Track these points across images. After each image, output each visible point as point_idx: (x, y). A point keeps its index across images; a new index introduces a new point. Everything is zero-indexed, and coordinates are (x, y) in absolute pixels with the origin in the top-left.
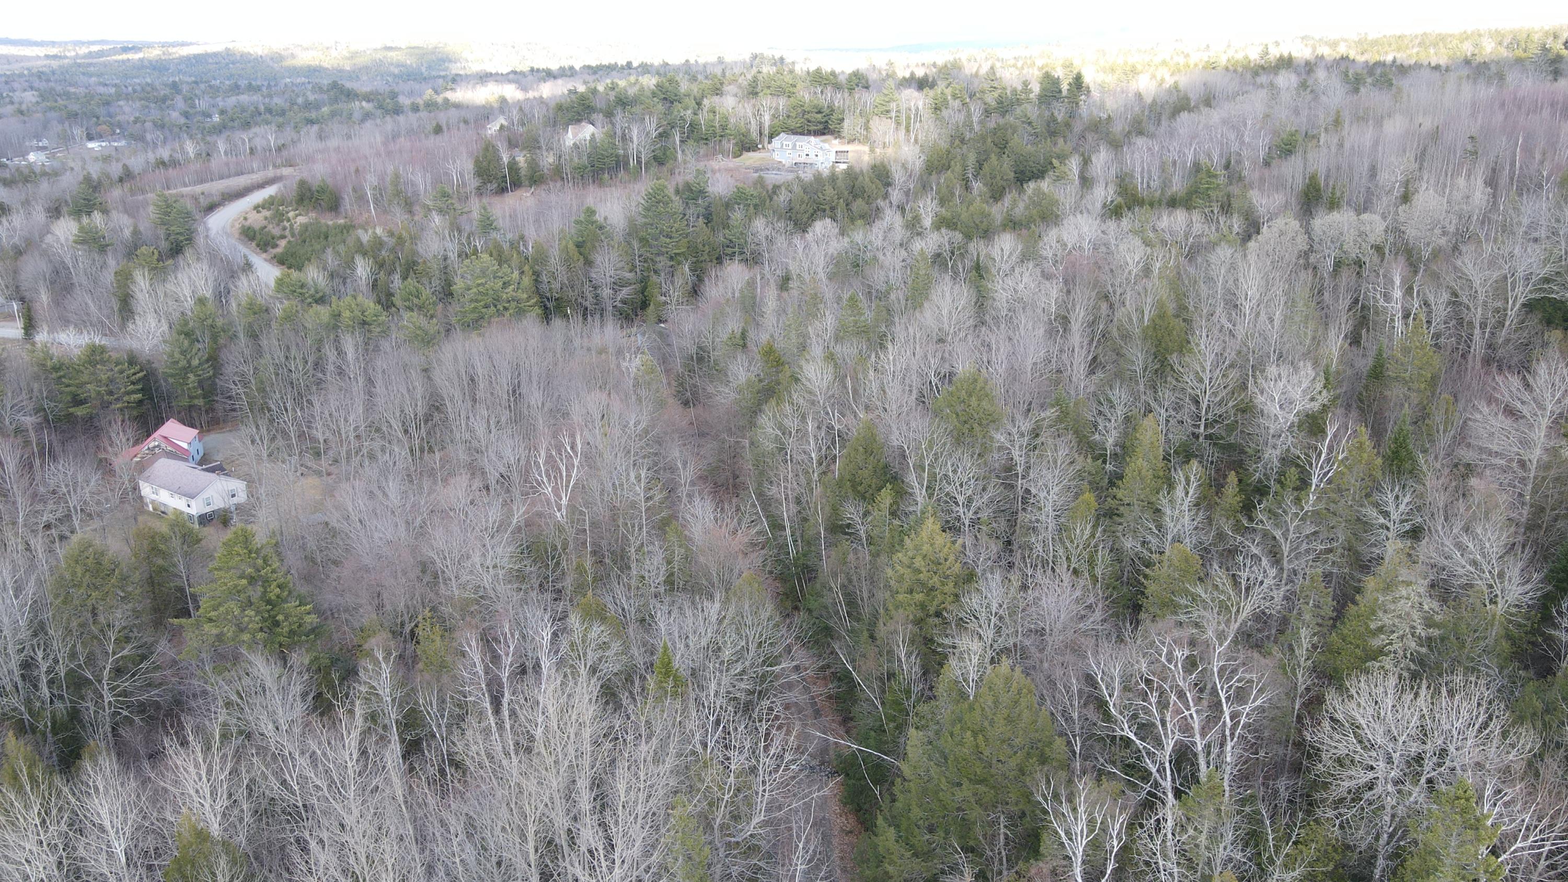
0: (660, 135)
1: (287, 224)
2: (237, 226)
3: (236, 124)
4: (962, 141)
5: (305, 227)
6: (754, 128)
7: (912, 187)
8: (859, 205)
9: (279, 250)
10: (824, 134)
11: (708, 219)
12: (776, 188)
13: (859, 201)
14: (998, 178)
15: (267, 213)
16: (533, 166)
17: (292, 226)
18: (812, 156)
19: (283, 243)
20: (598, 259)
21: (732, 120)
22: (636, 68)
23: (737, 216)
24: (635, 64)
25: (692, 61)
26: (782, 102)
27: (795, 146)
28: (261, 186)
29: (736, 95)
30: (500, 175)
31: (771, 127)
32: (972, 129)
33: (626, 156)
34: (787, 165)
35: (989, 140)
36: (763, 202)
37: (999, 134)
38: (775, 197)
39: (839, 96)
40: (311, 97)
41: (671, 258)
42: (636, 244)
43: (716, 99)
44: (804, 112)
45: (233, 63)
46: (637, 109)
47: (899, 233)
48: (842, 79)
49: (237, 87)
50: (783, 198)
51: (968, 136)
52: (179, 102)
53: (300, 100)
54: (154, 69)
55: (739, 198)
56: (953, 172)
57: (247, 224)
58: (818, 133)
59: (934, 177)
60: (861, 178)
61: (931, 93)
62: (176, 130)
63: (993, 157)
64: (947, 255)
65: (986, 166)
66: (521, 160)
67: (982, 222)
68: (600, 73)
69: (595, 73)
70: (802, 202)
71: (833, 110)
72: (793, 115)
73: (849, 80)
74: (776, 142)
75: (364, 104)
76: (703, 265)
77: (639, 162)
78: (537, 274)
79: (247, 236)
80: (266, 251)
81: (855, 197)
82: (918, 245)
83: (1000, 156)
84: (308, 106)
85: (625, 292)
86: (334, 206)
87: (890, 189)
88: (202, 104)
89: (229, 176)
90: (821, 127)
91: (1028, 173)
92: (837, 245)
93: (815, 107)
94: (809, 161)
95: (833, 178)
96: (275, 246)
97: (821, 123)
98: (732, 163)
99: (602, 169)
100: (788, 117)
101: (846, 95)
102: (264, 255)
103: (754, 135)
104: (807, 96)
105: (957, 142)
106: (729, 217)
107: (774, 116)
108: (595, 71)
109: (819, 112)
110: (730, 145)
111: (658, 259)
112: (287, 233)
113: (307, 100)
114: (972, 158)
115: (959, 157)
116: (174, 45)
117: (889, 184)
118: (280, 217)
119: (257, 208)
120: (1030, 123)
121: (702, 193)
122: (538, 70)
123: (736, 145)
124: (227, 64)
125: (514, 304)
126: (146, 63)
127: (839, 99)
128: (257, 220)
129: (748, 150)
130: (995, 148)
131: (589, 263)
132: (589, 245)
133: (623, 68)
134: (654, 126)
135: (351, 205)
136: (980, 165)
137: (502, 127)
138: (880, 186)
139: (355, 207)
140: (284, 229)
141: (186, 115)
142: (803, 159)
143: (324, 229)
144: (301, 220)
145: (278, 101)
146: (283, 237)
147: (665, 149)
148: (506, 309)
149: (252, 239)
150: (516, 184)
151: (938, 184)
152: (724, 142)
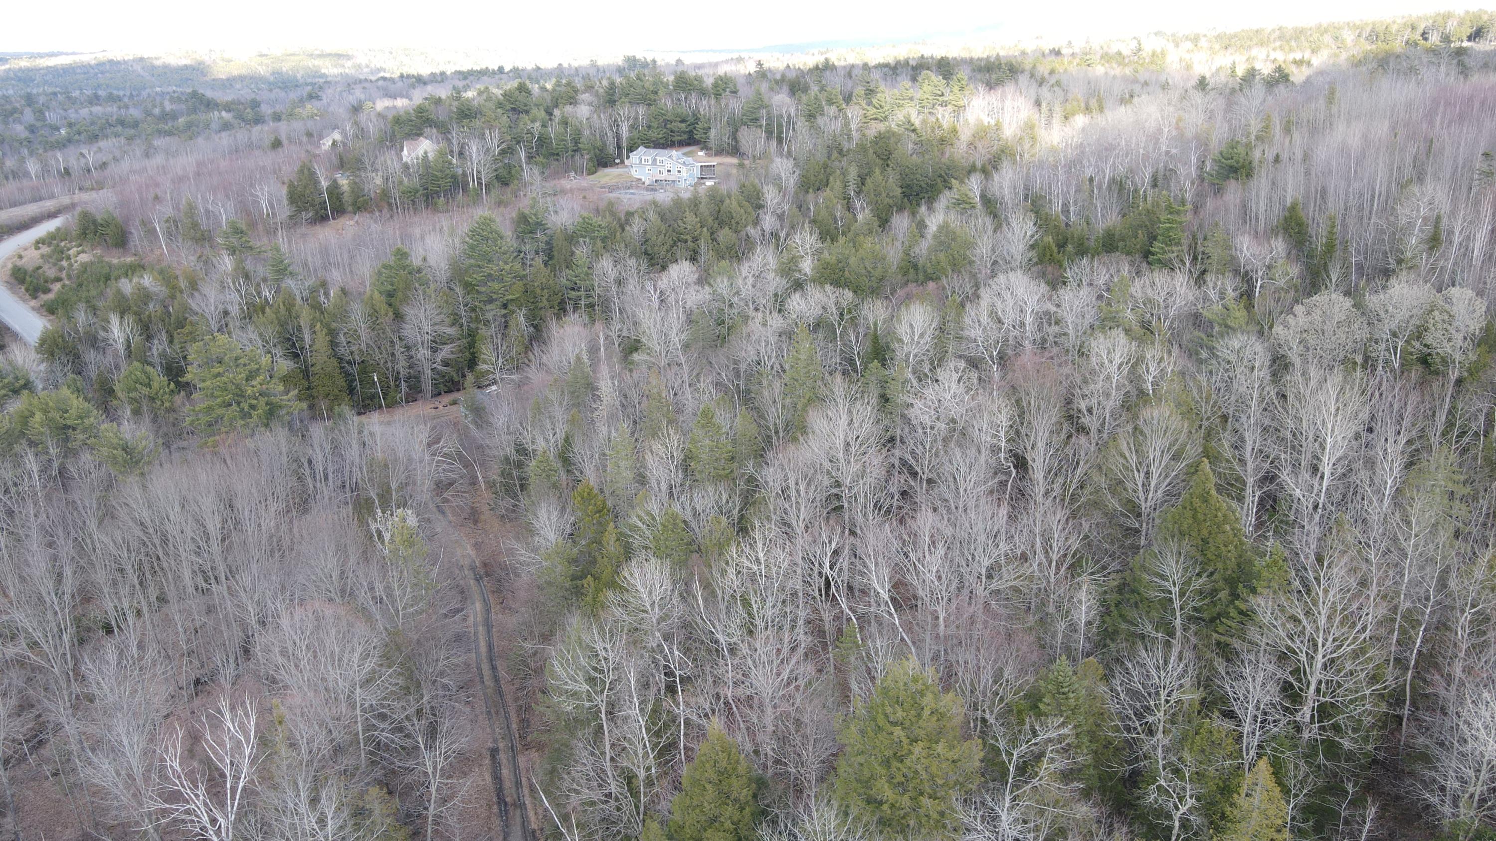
0: (503, 152)
1: (65, 263)
2: (10, 266)
3: (82, 137)
4: (840, 152)
5: (85, 267)
6: (611, 140)
7: (786, 208)
8: (725, 235)
9: (51, 296)
10: (688, 144)
11: (549, 253)
12: (630, 214)
13: (726, 230)
14: (884, 195)
15: (45, 250)
16: (357, 189)
17: (71, 265)
18: (674, 171)
19: (56, 287)
20: (409, 311)
21: (587, 132)
22: (508, 73)
23: (581, 252)
24: (507, 69)
25: (565, 65)
26: (641, 110)
27: (655, 160)
28: (52, 215)
29: (590, 104)
30: (317, 201)
31: (630, 139)
32: (850, 138)
33: (464, 175)
34: (647, 182)
35: (871, 151)
36: (613, 233)
37: (880, 144)
38: (628, 228)
39: (704, 103)
40: (168, 107)
41: (505, 306)
42: (459, 290)
43: (569, 109)
44: (666, 121)
45: (102, 73)
46: (477, 123)
47: (775, 282)
48: (709, 82)
49: (97, 97)
50: (636, 227)
51: (846, 146)
52: (28, 116)
53: (157, 111)
54: (20, 80)
55: (585, 230)
56: (831, 190)
57: (19, 263)
58: (682, 144)
59: (811, 196)
60: (727, 201)
61: (804, 98)
62: (16, 144)
63: (877, 171)
64: (834, 318)
65: (869, 181)
66: (344, 182)
67: (874, 268)
68: (471, 78)
69: (465, 78)
70: (660, 232)
71: (698, 119)
72: (655, 125)
73: (715, 85)
74: (634, 157)
75: (224, 114)
76: (542, 312)
77: (480, 184)
78: (332, 333)
79: (16, 278)
80: (35, 298)
81: (721, 225)
82: (796, 303)
83: (883, 170)
84: (165, 116)
85: (446, 352)
86: (121, 241)
87: (761, 212)
88: (52, 117)
89: (22, 203)
90: (685, 137)
91: (915, 188)
92: (697, 297)
93: (678, 115)
94: (671, 178)
95: (695, 203)
96: (47, 291)
97: (685, 133)
98: (585, 181)
99: (437, 193)
100: (649, 127)
101: (713, 102)
102: (33, 303)
103: (611, 149)
104: (669, 103)
105: (835, 154)
106: (573, 254)
107: (631, 127)
108: (465, 75)
109: (683, 121)
110: (584, 160)
111: (488, 307)
112: (64, 275)
113: (163, 110)
114: (853, 173)
115: (838, 172)
116: (41, 56)
117: (760, 207)
118: (61, 254)
119: (38, 243)
120: (914, 130)
121: (540, 225)
122: (408, 76)
123: (591, 159)
124: (96, 74)
125: (263, 401)
126: (12, 75)
127: (705, 107)
128: (32, 258)
129: (605, 165)
130: (877, 160)
131: (398, 317)
132: (400, 295)
133: (494, 72)
134: (496, 141)
135: (141, 239)
136: (862, 180)
137: (334, 143)
138: (750, 209)
139: (146, 243)
140: (61, 269)
141: (32, 129)
142: (665, 176)
143: (106, 270)
144: (84, 258)
145: (135, 113)
146: (59, 279)
147: (509, 168)
148: (253, 407)
149: (22, 281)
150: (339, 210)
151: (816, 204)
152: (577, 157)
